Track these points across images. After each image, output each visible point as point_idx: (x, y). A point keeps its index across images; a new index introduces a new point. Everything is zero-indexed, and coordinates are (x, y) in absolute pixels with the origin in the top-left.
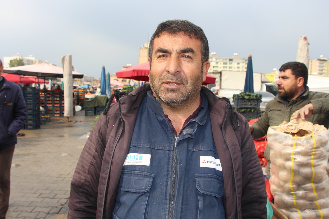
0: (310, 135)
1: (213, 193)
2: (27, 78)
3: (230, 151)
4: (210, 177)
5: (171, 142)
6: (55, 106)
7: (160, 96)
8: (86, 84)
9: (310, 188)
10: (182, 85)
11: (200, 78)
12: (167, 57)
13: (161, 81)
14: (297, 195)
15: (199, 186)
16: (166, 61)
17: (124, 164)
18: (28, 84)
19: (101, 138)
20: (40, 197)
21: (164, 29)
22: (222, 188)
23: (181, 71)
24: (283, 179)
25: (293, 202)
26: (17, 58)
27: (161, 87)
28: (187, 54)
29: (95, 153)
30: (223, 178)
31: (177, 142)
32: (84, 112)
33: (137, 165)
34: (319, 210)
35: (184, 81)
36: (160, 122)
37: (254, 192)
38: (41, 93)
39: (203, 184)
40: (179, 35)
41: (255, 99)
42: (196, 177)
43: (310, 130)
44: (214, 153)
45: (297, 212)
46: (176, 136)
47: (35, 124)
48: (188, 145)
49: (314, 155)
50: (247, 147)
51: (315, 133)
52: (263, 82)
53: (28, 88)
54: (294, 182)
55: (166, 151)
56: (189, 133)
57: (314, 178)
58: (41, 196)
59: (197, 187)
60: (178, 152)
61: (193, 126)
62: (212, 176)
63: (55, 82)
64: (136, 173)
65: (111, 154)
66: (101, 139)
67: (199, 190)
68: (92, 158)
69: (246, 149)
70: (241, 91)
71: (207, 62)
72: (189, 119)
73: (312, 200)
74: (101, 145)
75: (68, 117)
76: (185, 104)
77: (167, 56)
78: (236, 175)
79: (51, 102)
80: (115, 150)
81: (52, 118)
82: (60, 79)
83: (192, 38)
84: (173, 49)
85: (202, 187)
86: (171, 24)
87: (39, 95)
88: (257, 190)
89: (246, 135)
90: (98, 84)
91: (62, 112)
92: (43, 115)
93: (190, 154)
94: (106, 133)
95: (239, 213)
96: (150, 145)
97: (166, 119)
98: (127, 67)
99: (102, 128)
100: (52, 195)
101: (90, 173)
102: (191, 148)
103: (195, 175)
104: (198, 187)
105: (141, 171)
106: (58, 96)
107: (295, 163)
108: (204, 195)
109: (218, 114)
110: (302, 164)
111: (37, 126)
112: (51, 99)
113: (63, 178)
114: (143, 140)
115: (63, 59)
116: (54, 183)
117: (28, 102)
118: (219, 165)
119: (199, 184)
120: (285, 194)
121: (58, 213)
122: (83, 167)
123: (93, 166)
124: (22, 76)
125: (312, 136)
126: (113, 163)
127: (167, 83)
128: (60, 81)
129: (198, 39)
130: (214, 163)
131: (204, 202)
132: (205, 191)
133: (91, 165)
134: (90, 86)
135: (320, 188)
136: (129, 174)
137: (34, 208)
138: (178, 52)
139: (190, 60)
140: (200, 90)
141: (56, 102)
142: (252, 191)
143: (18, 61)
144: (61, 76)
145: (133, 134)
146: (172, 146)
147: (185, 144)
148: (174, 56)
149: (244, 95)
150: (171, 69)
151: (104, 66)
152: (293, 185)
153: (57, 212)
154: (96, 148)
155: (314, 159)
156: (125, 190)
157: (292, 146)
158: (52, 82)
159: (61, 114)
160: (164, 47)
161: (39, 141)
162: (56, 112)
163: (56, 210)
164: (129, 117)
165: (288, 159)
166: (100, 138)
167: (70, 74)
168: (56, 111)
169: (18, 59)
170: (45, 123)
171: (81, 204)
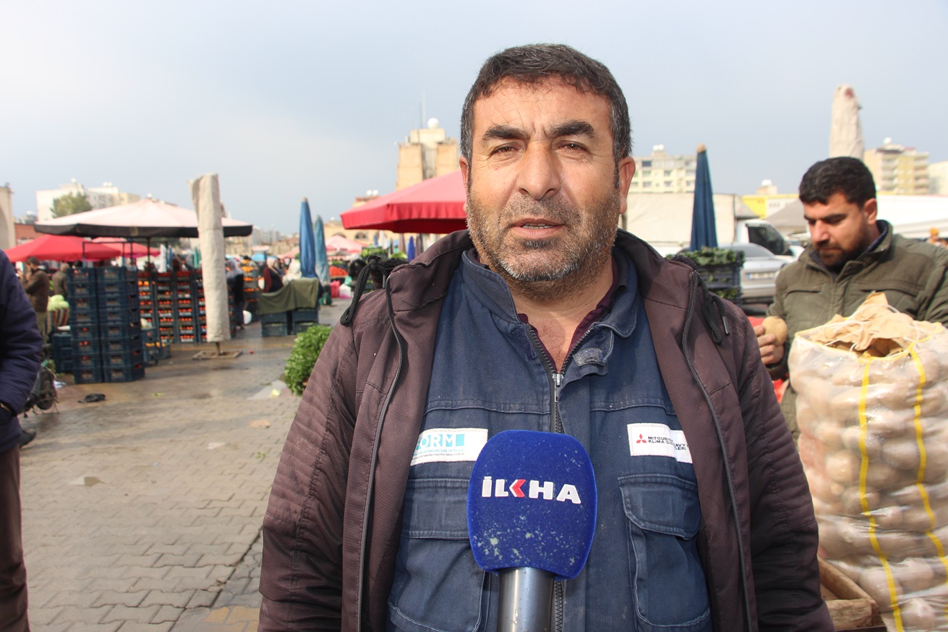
0: (906, 352)
1: (672, 527)
2: (100, 243)
3: (711, 405)
4: (661, 483)
5: (541, 390)
6: (181, 314)
7: (503, 262)
8: (258, 252)
9: (915, 497)
10: (564, 227)
11: (613, 204)
12: (517, 150)
13: (505, 221)
14: (880, 518)
15: (633, 509)
16: (514, 161)
17: (413, 461)
18: (103, 260)
19: (339, 393)
20: (158, 564)
21: (505, 72)
22: (695, 511)
23: (560, 189)
24: (840, 478)
25: (869, 540)
26: (71, 193)
27: (505, 238)
28: (574, 139)
29: (326, 437)
30: (696, 482)
31: (559, 389)
32: (259, 326)
33: (451, 462)
34: (942, 556)
35: (569, 217)
36: (505, 335)
37: (782, 517)
38: (140, 283)
39: (643, 504)
40: (548, 85)
41: (727, 265)
42: (623, 485)
43: (903, 339)
44: (667, 415)
45: (880, 568)
46: (554, 372)
47: (129, 365)
48: (592, 395)
49: (922, 403)
50: (755, 392)
51: (919, 344)
52: (738, 219)
53: (106, 271)
54: (871, 485)
55: (530, 417)
56: (593, 360)
57: (926, 470)
58: (161, 562)
59: (626, 512)
60: (564, 416)
61: (601, 339)
62: (665, 480)
63: (175, 250)
64: (449, 485)
65: (374, 434)
66: (341, 396)
67: (635, 520)
68: (318, 452)
69: (752, 399)
70: (681, 245)
71: (626, 160)
72: (587, 322)
73: (920, 530)
74: (342, 413)
75: (218, 344)
76: (575, 282)
77: (517, 147)
78: (733, 471)
79: (170, 304)
80: (385, 424)
81: (174, 349)
82: (189, 242)
83: (583, 92)
84: (533, 125)
85: (641, 511)
86: (521, 56)
87: (138, 286)
88: (789, 512)
89: (749, 358)
90: (291, 249)
91: (201, 329)
92: (151, 340)
93: (598, 421)
94: (354, 378)
95: (747, 578)
96: (484, 402)
97: (523, 326)
98: (366, 200)
99: (341, 364)
100: (190, 559)
101: (316, 493)
102: (600, 404)
103: (619, 478)
104: (630, 512)
105: (462, 478)
106: (187, 287)
107: (871, 432)
108: (647, 535)
109: (669, 303)
110: (889, 431)
111: (135, 372)
112: (167, 296)
113: (216, 511)
114: (461, 389)
115: (196, 187)
116: (192, 525)
117: (109, 307)
118: (682, 446)
119: (631, 503)
120: (844, 518)
121: (210, 606)
122: (294, 477)
123: (321, 474)
124: (88, 239)
125: (912, 353)
126: (382, 460)
127: (523, 224)
128: (188, 247)
129: (599, 94)
130: (669, 441)
131: (648, 555)
132: (651, 522)
133: (318, 471)
134: (269, 255)
135: (942, 496)
136: (429, 487)
137: (147, 596)
138: (547, 134)
139: (582, 156)
140: (613, 239)
141: (183, 303)
142: (776, 514)
143: (73, 200)
144: (192, 233)
145: (433, 375)
146: (546, 400)
147: (584, 393)
148: (536, 146)
149: (695, 256)
150: (532, 184)
151: (306, 199)
152: (867, 492)
153: (208, 603)
154: (328, 423)
155: (923, 416)
156: (419, 533)
157: (858, 384)
158: (169, 252)
159: (197, 335)
160: (508, 123)
161: (144, 413)
162: (183, 332)
163: (204, 599)
164: (417, 327)
165: (849, 422)
166: (338, 391)
167: (216, 227)
168: (183, 329)
169: (75, 195)
170: (157, 362)
171: (294, 583)
